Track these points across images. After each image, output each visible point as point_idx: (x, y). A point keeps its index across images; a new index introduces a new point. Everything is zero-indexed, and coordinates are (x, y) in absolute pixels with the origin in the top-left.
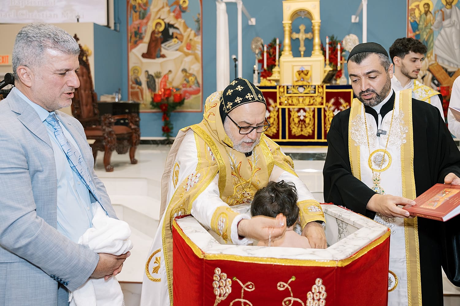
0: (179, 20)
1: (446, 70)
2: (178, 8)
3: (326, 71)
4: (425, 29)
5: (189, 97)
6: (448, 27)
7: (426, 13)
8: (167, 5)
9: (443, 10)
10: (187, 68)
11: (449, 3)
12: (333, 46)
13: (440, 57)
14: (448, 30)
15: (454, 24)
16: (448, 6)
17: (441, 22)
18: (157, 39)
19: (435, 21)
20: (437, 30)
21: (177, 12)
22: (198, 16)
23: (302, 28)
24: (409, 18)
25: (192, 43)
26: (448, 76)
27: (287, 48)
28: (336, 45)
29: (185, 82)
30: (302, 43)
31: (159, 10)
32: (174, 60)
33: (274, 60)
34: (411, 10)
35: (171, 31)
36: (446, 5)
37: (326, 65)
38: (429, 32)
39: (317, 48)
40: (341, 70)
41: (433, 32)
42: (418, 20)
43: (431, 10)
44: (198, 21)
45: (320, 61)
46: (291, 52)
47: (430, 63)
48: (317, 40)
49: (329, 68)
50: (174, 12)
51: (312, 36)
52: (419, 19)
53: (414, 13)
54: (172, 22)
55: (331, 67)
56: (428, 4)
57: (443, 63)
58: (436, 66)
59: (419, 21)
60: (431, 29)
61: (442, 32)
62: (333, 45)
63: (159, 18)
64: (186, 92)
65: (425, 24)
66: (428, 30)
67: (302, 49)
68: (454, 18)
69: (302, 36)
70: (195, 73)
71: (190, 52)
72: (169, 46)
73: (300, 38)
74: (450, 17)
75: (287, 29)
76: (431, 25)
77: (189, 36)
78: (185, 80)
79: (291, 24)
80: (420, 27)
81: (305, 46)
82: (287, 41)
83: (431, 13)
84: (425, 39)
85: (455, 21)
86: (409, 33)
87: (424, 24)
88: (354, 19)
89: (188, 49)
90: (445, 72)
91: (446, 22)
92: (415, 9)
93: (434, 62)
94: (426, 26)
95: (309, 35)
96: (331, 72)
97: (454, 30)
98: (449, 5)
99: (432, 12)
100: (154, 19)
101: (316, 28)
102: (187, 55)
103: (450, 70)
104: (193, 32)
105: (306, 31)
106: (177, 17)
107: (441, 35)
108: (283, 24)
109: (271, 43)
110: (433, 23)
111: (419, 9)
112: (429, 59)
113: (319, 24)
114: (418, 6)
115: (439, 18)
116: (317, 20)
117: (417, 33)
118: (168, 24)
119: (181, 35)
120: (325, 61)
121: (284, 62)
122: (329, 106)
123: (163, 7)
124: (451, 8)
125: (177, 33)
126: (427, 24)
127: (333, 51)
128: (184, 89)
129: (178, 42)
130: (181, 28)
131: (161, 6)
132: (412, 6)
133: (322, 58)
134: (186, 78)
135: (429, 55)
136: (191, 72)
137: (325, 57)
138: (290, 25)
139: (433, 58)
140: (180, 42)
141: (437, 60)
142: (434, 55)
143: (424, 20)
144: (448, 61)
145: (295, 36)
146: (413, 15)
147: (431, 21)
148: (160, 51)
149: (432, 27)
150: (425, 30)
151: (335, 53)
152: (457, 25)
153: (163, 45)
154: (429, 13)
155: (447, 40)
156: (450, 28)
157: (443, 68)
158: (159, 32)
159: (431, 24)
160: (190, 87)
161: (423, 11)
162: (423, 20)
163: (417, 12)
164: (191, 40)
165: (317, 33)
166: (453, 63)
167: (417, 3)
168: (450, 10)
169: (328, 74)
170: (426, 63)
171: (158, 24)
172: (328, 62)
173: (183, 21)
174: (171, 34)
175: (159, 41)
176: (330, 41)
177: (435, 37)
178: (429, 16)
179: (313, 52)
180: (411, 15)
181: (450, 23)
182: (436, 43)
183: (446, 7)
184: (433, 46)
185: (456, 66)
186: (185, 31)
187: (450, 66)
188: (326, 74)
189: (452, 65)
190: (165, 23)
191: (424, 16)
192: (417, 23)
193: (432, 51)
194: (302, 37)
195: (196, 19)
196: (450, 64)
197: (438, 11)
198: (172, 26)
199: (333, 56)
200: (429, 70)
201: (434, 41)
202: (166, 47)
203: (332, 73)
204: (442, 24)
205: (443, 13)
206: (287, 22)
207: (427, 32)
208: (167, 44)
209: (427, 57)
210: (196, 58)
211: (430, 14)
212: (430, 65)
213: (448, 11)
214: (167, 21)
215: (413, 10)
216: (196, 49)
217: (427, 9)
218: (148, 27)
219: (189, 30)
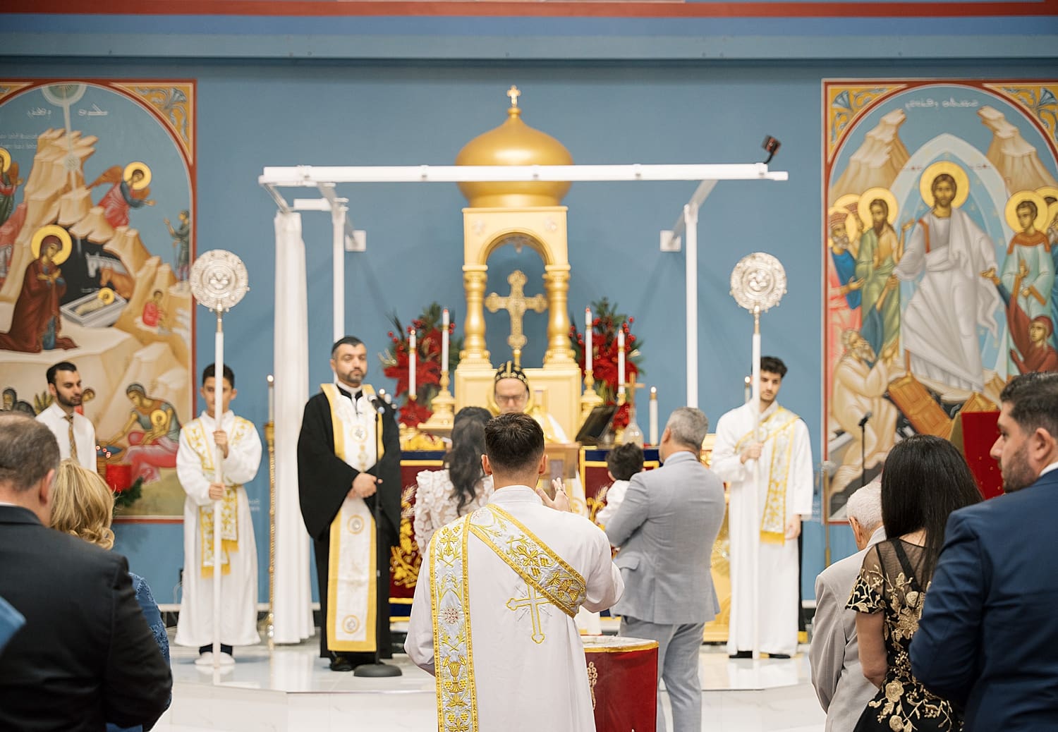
0: (121, 229)
1: (938, 398)
2: (117, 191)
3: (587, 404)
4: (875, 275)
5: (151, 476)
6: (943, 271)
7: (878, 228)
8: (81, 181)
9: (926, 220)
10: (144, 382)
11: (944, 202)
12: (606, 331)
13: (919, 358)
14: (940, 279)
15: (958, 261)
16: (940, 211)
17: (922, 256)
18: (44, 289)
19: (904, 252)
20: (909, 277)
21: (113, 205)
22: (182, 217)
23: (517, 280)
24: (830, 243)
25: (163, 303)
26: (944, 415)
27: (475, 342)
28: (613, 330)
29: (138, 427)
30: (517, 324)
31: (55, 197)
32: (102, 355)
33: (436, 371)
34: (832, 216)
35: (93, 263)
36: (935, 207)
37: (584, 387)
38: (887, 284)
39: (560, 341)
40: (626, 405)
41: (899, 284)
42: (854, 248)
43: (890, 220)
44: (181, 235)
45: (569, 378)
46: (487, 353)
47: (892, 377)
48: (559, 321)
49: (594, 399)
50: (102, 204)
51: (545, 304)
52: (857, 245)
53: (844, 227)
54: (96, 237)
55: (598, 394)
56: (882, 203)
57: (929, 377)
58: (908, 383)
59: (859, 252)
60: (892, 276)
61: (925, 284)
62: (605, 326)
63: (55, 223)
64: (140, 458)
65: (876, 259)
66: (883, 279)
67: (517, 340)
68: (958, 244)
69: (515, 304)
70: (170, 398)
71: (155, 330)
72: (84, 314)
73: (512, 312)
74: (947, 241)
75: (476, 285)
76: (894, 265)
77: (152, 282)
78: (138, 420)
79: (486, 272)
80: (861, 267)
81: (525, 332)
82: (475, 321)
83: (890, 227)
84: (875, 305)
85: (959, 253)
86: (830, 285)
87: (873, 261)
88: (666, 241)
89: (146, 322)
90: (934, 402)
91: (935, 258)
92: (847, 215)
93: (903, 374)
94: (878, 267)
95: (536, 303)
96: (601, 409)
97: (957, 278)
98: (942, 206)
99: (895, 226)
100: (36, 226)
101: (559, 285)
102: (145, 341)
103: (948, 397)
104: (165, 269)
105: (528, 291)
106: (113, 222)
107: (922, 295)
108: (464, 272)
109: (421, 317)
110: (899, 259)
111: (858, 218)
112: (889, 362)
113: (567, 275)
114: (853, 208)
115: (914, 244)
116: (558, 265)
117: (854, 286)
118: (85, 241)
119: (127, 276)
120: (584, 375)
121: (467, 380)
122: (595, 507)
123: (67, 189)
124: (949, 215)
125: (112, 271)
126: (881, 260)
127: (605, 345)
128: (131, 449)
129: (115, 300)
130: (126, 257)
131: (62, 185)
132: (838, 206)
133: (575, 370)
134: (141, 415)
135: (888, 353)
136: (155, 395)
137: (582, 364)
138: (484, 276)
139: (899, 360)
140: (122, 301)
141: (912, 369)
142: (902, 353)
143: (873, 248)
144: (944, 371)
145: (497, 302)
146: (840, 234)
147: (892, 251)
148: (58, 326)
149: (895, 271)
150: (875, 280)
151: (610, 351)
152: (965, 267)
153: (64, 309)
154: (885, 228)
155: (939, 311)
156: (947, 274)
157: (930, 391)
158: (53, 267)
159: (892, 262)
160: (155, 442)
161: (869, 223)
162: (868, 247)
163: (851, 224)
164: (157, 292)
165: (559, 299)
166: (958, 378)
167: (850, 199)
168: (947, 220)
169: (592, 415)
170: (880, 376)
171: (50, 241)
172: (590, 379)
173: (132, 233)
174: (92, 273)
175: (54, 296)
176: (597, 317)
177: (904, 298)
178: (886, 237)
179: (548, 353)
180: (833, 233)
181: (947, 260)
182: (909, 316)
183: (933, 213)
184: (899, 326)
185: (965, 387)
186: (139, 267)
187: (947, 385)
188: (587, 414)
189: (954, 383)
190: (73, 238)
191: (871, 235)
192: (852, 257)
193: (898, 339)
194: (517, 306)
195: (175, 228)
196: (948, 380)
197: (913, 224)
198: (96, 248)
199: (603, 362)
200: (888, 397)
201: (902, 311)
202: (76, 315)
203: (602, 412)
204: (925, 263)
205: (926, 228)
206: (475, 267)
207: (880, 285)
208: (82, 304)
209: (883, 357)
210: (176, 352)
211: (890, 232)
212: (890, 383)
213: (940, 224)
214: (79, 232)
215: (841, 218)
216: (175, 323)
217: (880, 217)
218: (17, 248)
219: (153, 261)
